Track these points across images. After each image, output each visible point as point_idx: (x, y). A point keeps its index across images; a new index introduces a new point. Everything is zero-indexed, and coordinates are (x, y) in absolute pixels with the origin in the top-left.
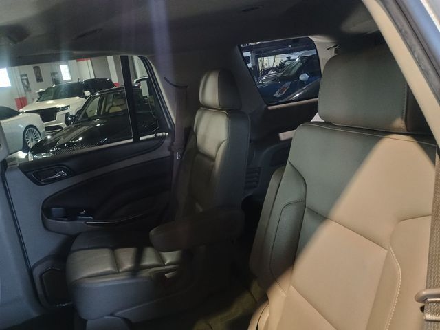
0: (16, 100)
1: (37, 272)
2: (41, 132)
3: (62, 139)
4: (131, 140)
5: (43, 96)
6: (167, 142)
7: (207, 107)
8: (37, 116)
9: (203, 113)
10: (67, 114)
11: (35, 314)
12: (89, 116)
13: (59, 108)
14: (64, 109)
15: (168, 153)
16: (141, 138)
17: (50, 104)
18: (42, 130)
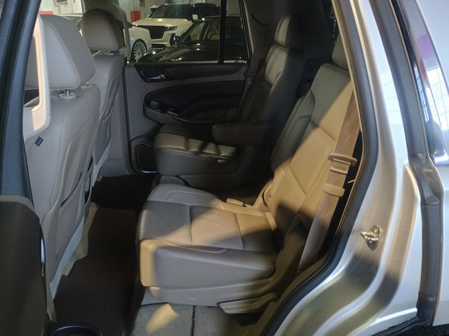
0: (131, 12)
1: (134, 144)
2: (148, 48)
3: (164, 57)
4: (217, 62)
5: (155, 13)
6: (244, 69)
7: (279, 45)
8: (147, 31)
9: (274, 49)
10: (173, 35)
11: (128, 173)
12: (192, 40)
13: (167, 28)
14: (171, 29)
15: (243, 78)
16: (225, 62)
17: (160, 21)
18: (149, 47)
